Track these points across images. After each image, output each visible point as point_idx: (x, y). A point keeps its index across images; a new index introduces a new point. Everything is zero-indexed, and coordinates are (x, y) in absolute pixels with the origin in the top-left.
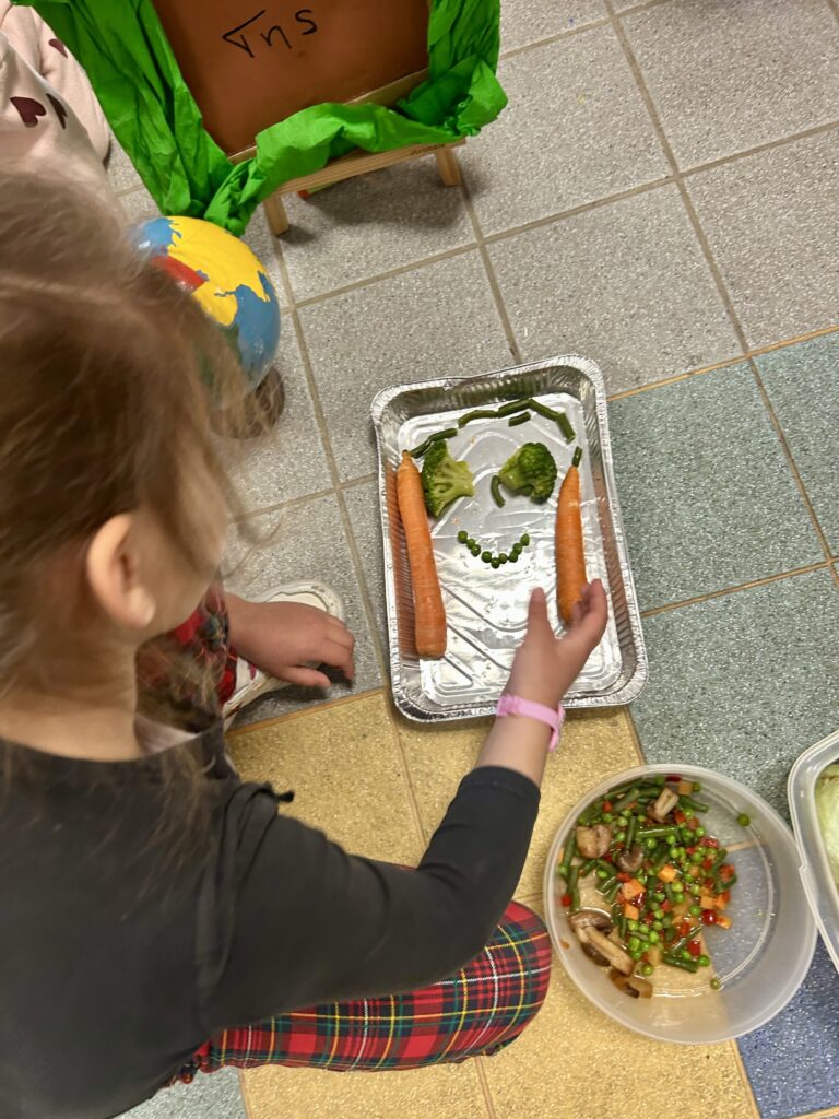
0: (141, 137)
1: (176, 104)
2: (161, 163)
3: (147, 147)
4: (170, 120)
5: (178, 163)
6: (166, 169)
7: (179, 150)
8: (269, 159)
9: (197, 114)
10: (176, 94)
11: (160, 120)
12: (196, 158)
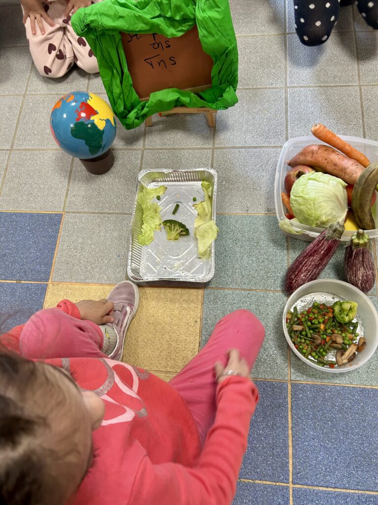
0: (112, 86)
1: (124, 77)
2: (116, 95)
3: (112, 89)
4: (121, 82)
5: (121, 96)
6: (117, 97)
7: (122, 92)
8: (152, 102)
9: (131, 82)
10: (125, 74)
11: (118, 81)
12: (128, 96)
